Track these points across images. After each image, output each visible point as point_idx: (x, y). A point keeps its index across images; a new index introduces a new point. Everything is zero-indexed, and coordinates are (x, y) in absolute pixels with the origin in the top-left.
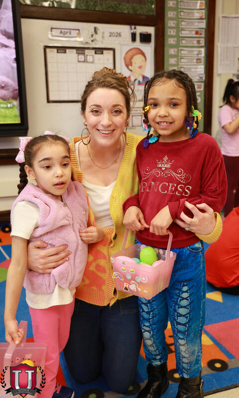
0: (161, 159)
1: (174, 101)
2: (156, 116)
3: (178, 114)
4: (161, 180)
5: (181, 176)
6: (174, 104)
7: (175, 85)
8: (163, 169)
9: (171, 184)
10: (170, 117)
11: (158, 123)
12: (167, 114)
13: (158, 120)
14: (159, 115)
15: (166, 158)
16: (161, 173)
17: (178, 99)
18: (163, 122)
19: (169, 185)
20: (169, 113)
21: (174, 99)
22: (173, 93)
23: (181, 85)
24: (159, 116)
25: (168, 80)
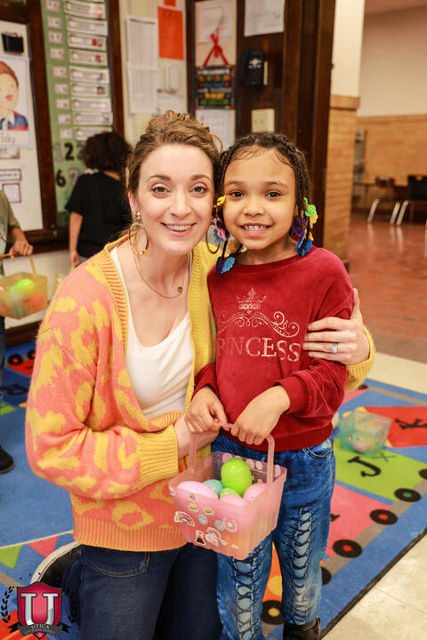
0: (244, 295)
1: (274, 187)
2: (241, 212)
3: (282, 210)
4: (247, 332)
5: (281, 326)
6: (272, 193)
7: (277, 160)
8: (249, 312)
9: (266, 339)
10: (266, 216)
11: (243, 227)
12: (261, 211)
13: (243, 221)
14: (245, 211)
15: (252, 293)
16: (246, 320)
17: (281, 185)
18: (253, 225)
19: (263, 341)
20: (264, 209)
21: (275, 183)
22: (273, 174)
23: (287, 161)
24: (247, 215)
25: (263, 149)
